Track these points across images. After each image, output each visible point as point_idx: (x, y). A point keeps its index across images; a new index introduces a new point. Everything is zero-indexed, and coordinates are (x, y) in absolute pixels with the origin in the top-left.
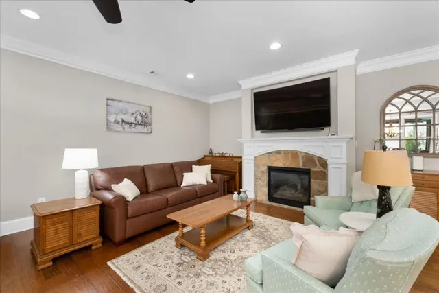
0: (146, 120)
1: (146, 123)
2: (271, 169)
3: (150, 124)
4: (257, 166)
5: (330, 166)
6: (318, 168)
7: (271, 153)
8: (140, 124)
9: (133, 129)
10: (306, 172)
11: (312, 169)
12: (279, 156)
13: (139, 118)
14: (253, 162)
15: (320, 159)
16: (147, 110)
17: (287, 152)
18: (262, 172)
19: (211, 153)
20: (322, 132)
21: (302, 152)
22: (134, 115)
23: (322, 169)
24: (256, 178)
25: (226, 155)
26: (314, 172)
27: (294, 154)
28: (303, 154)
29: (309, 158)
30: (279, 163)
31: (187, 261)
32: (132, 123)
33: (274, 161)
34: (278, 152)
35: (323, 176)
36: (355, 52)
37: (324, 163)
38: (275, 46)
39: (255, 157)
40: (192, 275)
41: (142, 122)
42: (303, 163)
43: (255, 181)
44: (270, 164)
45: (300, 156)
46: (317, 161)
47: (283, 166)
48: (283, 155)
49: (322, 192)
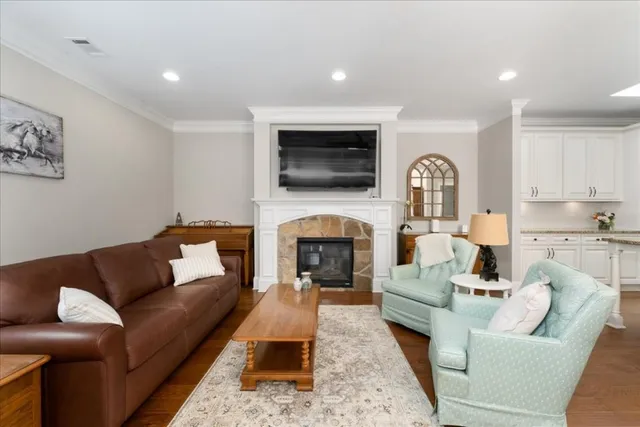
0: (49, 147)
1: (52, 155)
2: (301, 241)
3: (61, 158)
4: (282, 239)
5: (376, 234)
6: (363, 236)
7: (303, 219)
8: (34, 156)
9: (14, 166)
10: (348, 243)
11: (356, 238)
12: (315, 224)
13: (31, 140)
14: (276, 233)
15: (365, 225)
16: (55, 125)
17: (326, 219)
18: (291, 246)
19: (179, 221)
20: (366, 193)
21: (344, 217)
22: (18, 131)
23: (367, 237)
24: (281, 256)
25: (218, 224)
26: (359, 241)
27: (334, 220)
28: (346, 220)
29: (353, 225)
30: (315, 232)
31: (291, 401)
32: (11, 151)
33: (308, 230)
34: (314, 218)
35: (368, 245)
36: (399, 109)
37: (369, 230)
38: (339, 76)
39: (279, 226)
40: (322, 416)
41: (40, 149)
42: (346, 230)
43: (279, 261)
44: (301, 235)
45: (343, 222)
46: (361, 228)
47: (320, 236)
48: (320, 221)
49: (366, 264)
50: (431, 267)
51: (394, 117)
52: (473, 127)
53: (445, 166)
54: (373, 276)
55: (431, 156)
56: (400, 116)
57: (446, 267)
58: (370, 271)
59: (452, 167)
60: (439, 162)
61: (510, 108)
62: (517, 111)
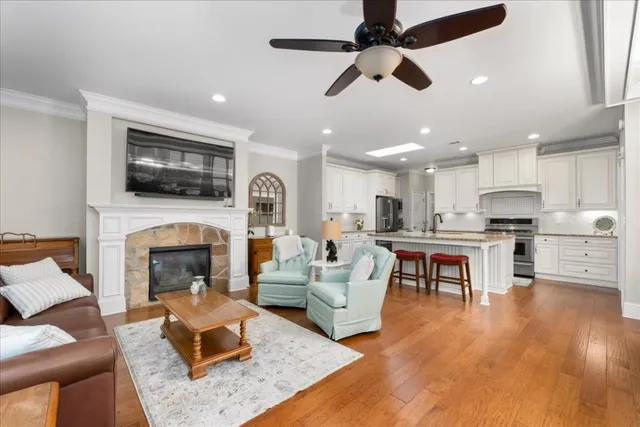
2: (153, 252)
4: (130, 251)
5: (232, 238)
6: (220, 242)
7: (158, 227)
10: (207, 249)
11: (214, 244)
12: (171, 232)
14: (123, 244)
15: (222, 231)
17: (183, 226)
18: (142, 258)
21: (203, 225)
23: (224, 243)
24: (129, 270)
26: (216, 247)
27: (194, 228)
28: (205, 227)
29: (211, 232)
30: (172, 240)
33: (164, 239)
34: (171, 226)
35: (225, 250)
36: (251, 133)
37: (226, 236)
38: (219, 98)
39: (128, 236)
42: (204, 237)
43: (126, 276)
44: (155, 244)
45: (201, 229)
46: (219, 234)
47: (177, 244)
48: (177, 228)
49: (222, 267)
50: (287, 261)
51: (246, 139)
52: (294, 156)
53: (277, 184)
54: (229, 277)
55: (268, 174)
56: (251, 138)
57: (298, 258)
58: (227, 274)
59: (282, 184)
60: (273, 180)
61: (321, 149)
62: (324, 153)
